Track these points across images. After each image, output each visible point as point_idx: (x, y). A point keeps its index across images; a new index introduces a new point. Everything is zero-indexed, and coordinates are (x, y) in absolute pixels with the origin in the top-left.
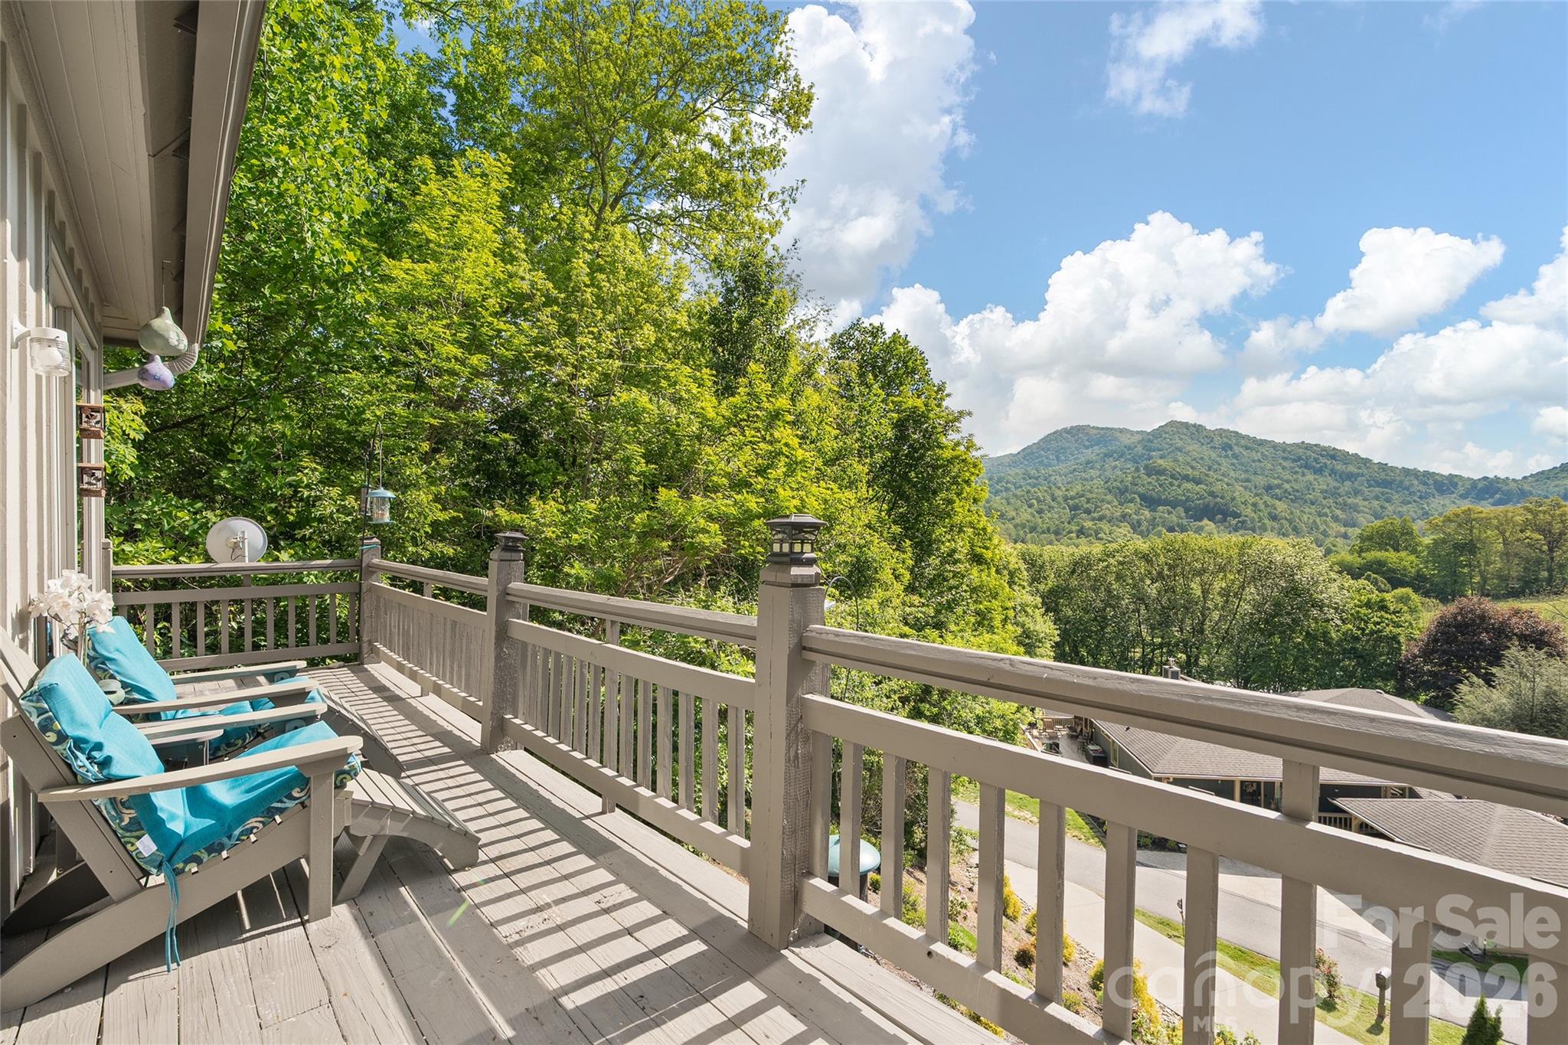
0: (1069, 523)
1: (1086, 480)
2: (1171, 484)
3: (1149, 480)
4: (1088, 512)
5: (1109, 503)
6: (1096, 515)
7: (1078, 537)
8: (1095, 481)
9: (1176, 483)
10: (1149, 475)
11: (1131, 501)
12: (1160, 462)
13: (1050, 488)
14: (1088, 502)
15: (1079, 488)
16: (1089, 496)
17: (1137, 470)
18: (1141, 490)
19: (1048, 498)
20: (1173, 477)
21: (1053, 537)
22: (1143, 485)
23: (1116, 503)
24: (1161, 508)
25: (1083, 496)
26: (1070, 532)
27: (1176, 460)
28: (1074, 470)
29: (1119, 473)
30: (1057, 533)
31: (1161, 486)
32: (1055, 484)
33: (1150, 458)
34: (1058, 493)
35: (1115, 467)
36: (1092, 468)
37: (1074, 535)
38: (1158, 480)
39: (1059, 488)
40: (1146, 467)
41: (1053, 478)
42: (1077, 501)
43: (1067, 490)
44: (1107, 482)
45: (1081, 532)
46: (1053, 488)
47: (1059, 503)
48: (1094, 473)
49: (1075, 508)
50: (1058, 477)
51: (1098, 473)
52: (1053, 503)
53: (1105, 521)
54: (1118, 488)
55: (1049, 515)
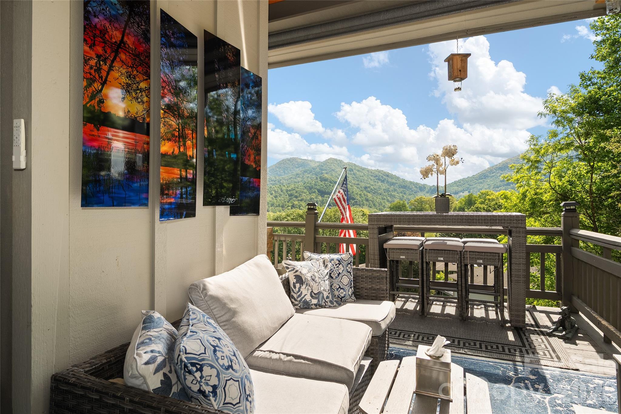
0: (288, 202)
1: (296, 182)
2: (330, 185)
3: (321, 183)
4: (296, 197)
5: (305, 193)
6: (299, 198)
7: (292, 208)
8: (300, 183)
9: (332, 185)
10: (321, 181)
11: (314, 192)
12: (326, 175)
13: (280, 186)
14: (296, 192)
15: (293, 186)
16: (297, 190)
17: (317, 178)
18: (318, 187)
19: (279, 191)
20: (330, 182)
21: (281, 208)
23: (308, 193)
24: (326, 196)
25: (294, 190)
26: (288, 206)
27: (332, 175)
28: (291, 178)
29: (310, 180)
30: (283, 207)
31: (326, 186)
32: (282, 184)
33: (322, 173)
34: (284, 188)
35: (308, 177)
36: (298, 177)
37: (290, 208)
38: (325, 183)
39: (284, 186)
40: (320, 178)
41: (282, 181)
42: (292, 192)
43: (288, 187)
44: (304, 184)
45: (293, 206)
46: (282, 186)
47: (284, 193)
48: (299, 179)
49: (291, 195)
50: (284, 181)
51: (301, 179)
52: (281, 193)
53: (303, 201)
54: (309, 187)
55: (280, 198)
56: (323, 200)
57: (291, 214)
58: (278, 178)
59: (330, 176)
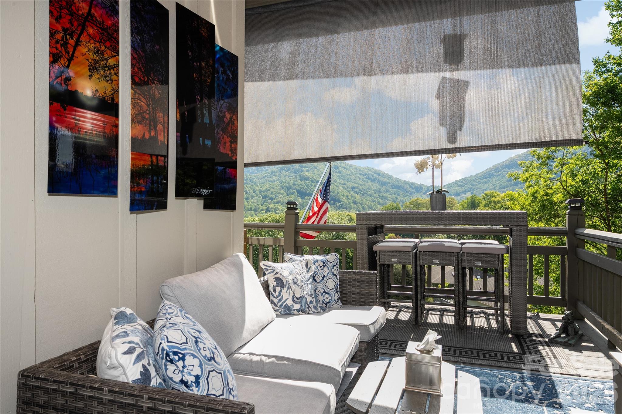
0: (262, 205)
1: (272, 182)
2: (311, 185)
3: (301, 183)
4: (272, 199)
5: (282, 194)
6: (275, 201)
7: (266, 212)
8: (275, 183)
9: (313, 184)
10: (301, 180)
11: (293, 193)
12: (307, 173)
13: (253, 186)
14: (272, 194)
15: (267, 186)
16: (272, 190)
17: (296, 177)
18: (297, 188)
19: (252, 191)
20: (312, 181)
21: (253, 212)
22: (299, 185)
23: (285, 194)
24: (306, 197)
25: (269, 190)
26: (262, 210)
27: (314, 173)
28: (266, 176)
29: (287, 178)
30: (255, 210)
31: (307, 186)
32: (255, 183)
33: (302, 171)
34: (257, 189)
35: (286, 175)
36: (274, 175)
37: (264, 212)
38: (305, 183)
39: (257, 186)
40: (300, 176)
41: (254, 180)
42: (266, 193)
43: (261, 187)
44: (281, 183)
45: (268, 210)
46: (254, 186)
47: (257, 194)
48: (275, 178)
49: (265, 197)
50: (257, 180)
51: (277, 178)
52: (254, 194)
53: (280, 204)
54: (287, 187)
55: (252, 200)
56: (304, 203)
57: (266, 219)
58: (249, 176)
59: (312, 175)
